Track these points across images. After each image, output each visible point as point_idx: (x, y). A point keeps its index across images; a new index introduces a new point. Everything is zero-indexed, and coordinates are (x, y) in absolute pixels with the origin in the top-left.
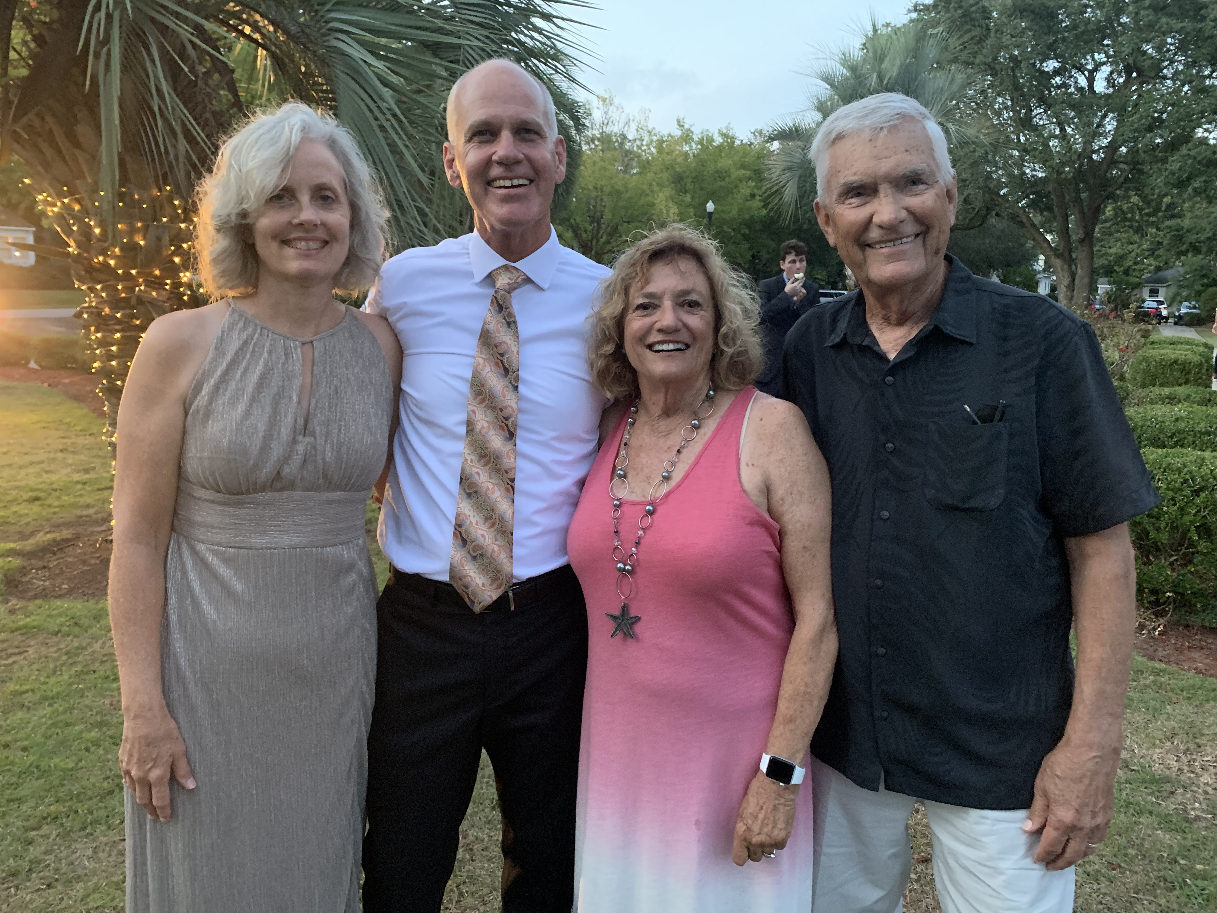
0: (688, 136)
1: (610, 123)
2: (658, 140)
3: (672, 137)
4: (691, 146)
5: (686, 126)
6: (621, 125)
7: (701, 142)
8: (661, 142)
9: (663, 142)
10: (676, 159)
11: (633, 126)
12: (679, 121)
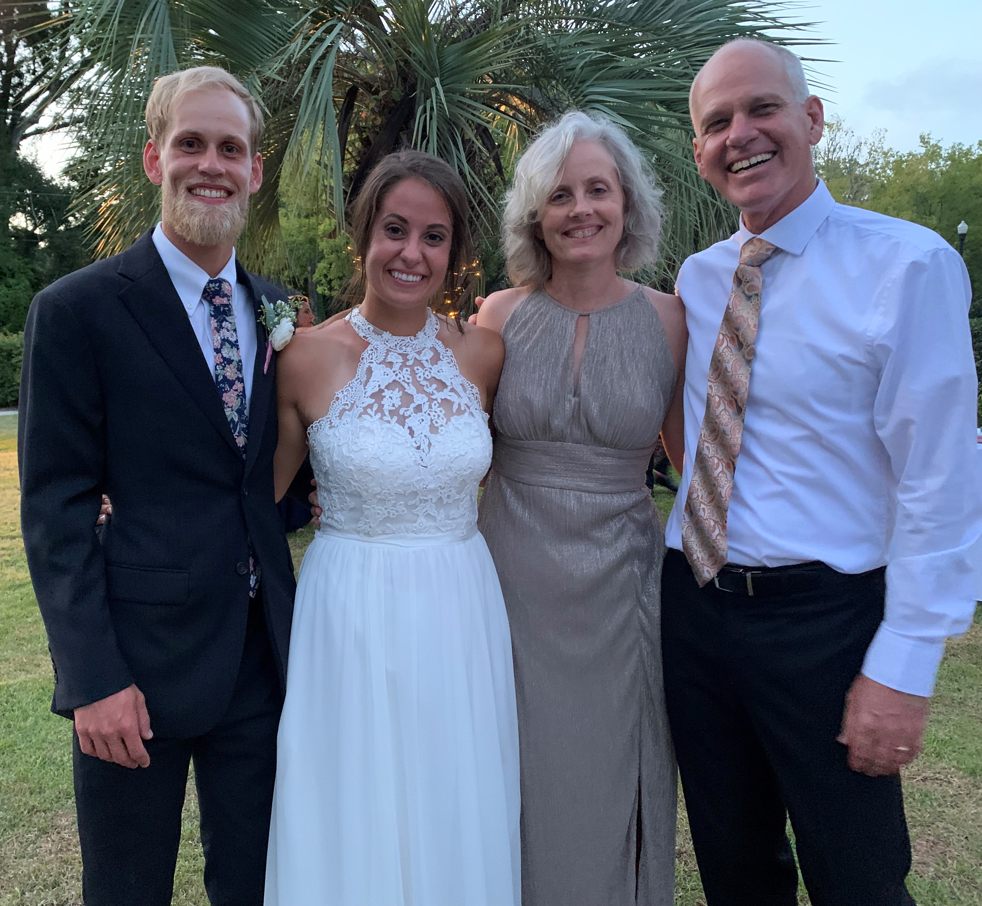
0: (934, 152)
1: (837, 150)
2: (895, 162)
3: (914, 156)
4: (938, 164)
5: (932, 142)
6: (850, 150)
7: (951, 157)
8: (899, 162)
9: (903, 162)
10: (918, 179)
11: (865, 150)
12: (922, 138)
